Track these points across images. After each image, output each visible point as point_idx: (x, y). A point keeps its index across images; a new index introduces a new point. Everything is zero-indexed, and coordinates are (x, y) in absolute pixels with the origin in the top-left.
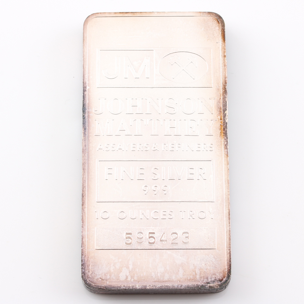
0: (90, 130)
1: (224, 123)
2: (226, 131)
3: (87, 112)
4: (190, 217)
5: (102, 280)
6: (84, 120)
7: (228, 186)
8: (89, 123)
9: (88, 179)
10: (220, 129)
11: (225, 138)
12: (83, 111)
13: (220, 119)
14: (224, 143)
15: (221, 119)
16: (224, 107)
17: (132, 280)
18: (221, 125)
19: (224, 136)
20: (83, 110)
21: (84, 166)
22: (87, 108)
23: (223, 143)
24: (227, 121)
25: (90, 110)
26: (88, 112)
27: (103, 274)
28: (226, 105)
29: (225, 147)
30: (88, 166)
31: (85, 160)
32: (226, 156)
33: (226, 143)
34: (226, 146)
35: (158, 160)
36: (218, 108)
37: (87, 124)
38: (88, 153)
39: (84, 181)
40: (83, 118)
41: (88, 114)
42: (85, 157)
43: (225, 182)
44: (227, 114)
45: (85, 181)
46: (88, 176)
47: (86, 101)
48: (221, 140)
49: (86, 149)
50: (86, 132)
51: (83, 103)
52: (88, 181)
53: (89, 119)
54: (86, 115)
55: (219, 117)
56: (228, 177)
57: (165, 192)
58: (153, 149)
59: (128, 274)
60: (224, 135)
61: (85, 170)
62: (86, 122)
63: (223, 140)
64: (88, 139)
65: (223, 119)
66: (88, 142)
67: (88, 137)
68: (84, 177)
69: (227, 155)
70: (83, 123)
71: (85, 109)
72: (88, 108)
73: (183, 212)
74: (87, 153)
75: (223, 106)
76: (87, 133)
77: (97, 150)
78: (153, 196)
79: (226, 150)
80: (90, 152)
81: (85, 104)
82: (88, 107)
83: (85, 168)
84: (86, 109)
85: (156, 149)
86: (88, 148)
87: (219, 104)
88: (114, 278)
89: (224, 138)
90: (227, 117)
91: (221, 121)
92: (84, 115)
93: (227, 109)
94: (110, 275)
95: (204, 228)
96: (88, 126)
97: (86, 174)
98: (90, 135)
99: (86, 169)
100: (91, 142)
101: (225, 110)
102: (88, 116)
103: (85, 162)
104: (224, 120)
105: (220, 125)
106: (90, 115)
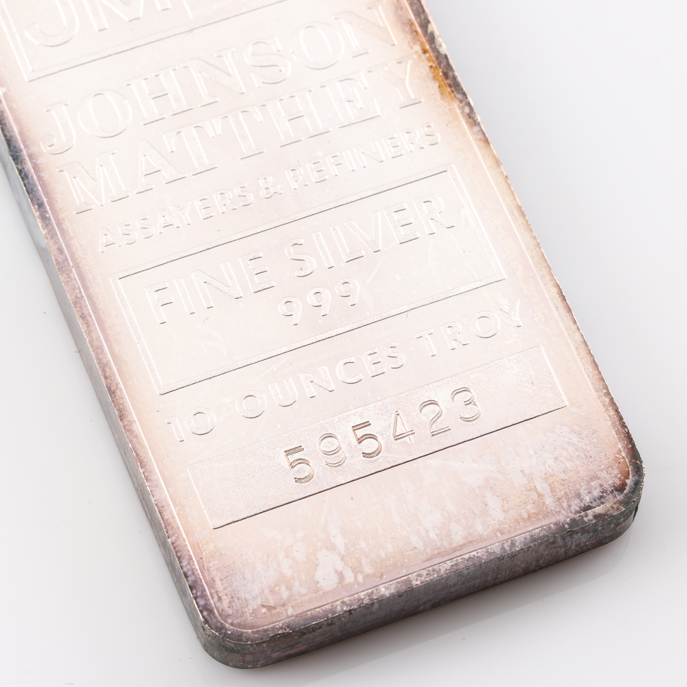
0: (57, 202)
1: (437, 58)
2: (454, 78)
3: (27, 158)
4: (455, 345)
5: (270, 608)
6: (26, 181)
7: (524, 222)
8: (43, 185)
9: (107, 340)
10: (435, 78)
11: (460, 96)
12: (14, 160)
13: (420, 52)
14: (463, 112)
15: (425, 52)
16: (420, 17)
17: (360, 578)
18: (431, 67)
19: (455, 93)
20: (12, 156)
21: (80, 307)
22: (22, 147)
23: (458, 111)
24: (444, 49)
25: (34, 149)
26: (31, 157)
27: (267, 592)
28: (424, 11)
29: (470, 120)
30: (93, 304)
31: (77, 291)
32: (482, 144)
33: (467, 110)
34: (471, 117)
35: (293, 218)
36: (404, 24)
37: (40, 188)
38: (77, 267)
39: (97, 348)
40: (23, 179)
41: (31, 163)
42: (74, 282)
43: (512, 214)
44: (437, 33)
45: (101, 347)
46: (103, 330)
47: (11, 127)
48: (451, 107)
49: (67, 260)
50: (47, 212)
51: (5, 136)
52: (110, 347)
53: (42, 174)
54: (29, 166)
55: (417, 48)
56: (515, 199)
57: (350, 301)
58: (263, 193)
59: (340, 566)
60: (453, 89)
61: (89, 318)
62: (35, 185)
63: (456, 104)
64: (62, 230)
65: (431, 47)
66: (64, 239)
67: (59, 224)
68: (94, 337)
69: (486, 141)
70: (28, 192)
71: (17, 152)
72: (26, 146)
73: (428, 337)
74: (73, 269)
75: (415, 15)
76: (50, 214)
77: (100, 251)
78: (320, 322)
79: (476, 129)
80: (81, 265)
81: (11, 136)
82: (24, 142)
83: (86, 313)
84: (21, 150)
85: (272, 190)
86: (72, 255)
87: (400, 13)
88: (304, 591)
89: (457, 98)
90: (439, 40)
91: (427, 55)
92: (20, 167)
93: (430, 18)
94: (289, 588)
95: (508, 360)
96: (47, 195)
97: (95, 328)
98: (61, 216)
99: (89, 313)
100: (72, 235)
101: (425, 24)
102: (36, 167)
103: (79, 296)
104: (436, 50)
105: (428, 68)
106: (39, 162)
